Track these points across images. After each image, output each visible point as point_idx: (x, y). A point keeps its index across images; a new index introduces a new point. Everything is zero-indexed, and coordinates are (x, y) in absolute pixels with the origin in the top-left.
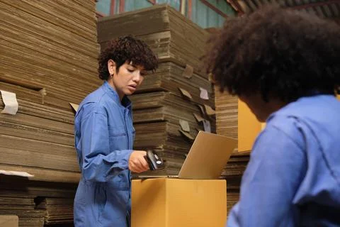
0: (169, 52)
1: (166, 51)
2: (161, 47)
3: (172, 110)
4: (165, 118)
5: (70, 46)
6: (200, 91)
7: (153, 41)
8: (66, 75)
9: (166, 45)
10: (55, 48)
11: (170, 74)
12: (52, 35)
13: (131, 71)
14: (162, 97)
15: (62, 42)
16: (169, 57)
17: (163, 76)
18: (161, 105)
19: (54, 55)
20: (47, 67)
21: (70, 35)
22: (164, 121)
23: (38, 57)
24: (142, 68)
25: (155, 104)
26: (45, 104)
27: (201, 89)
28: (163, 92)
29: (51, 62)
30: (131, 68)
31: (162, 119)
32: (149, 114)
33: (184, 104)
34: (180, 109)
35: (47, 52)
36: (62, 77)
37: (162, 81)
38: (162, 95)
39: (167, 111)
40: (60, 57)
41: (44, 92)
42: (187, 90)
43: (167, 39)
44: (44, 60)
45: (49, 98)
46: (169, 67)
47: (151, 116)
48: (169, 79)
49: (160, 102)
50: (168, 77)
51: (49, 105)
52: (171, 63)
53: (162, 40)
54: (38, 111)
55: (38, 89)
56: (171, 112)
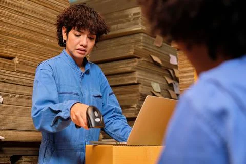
0: (140, 24)
1: (138, 24)
2: (133, 20)
3: (143, 73)
4: (138, 81)
5: (43, 19)
6: (170, 57)
7: (127, 16)
8: (40, 45)
9: (138, 18)
10: (28, 20)
11: (142, 44)
12: (25, 9)
13: (78, 36)
14: (135, 63)
15: (35, 16)
16: (140, 28)
17: (137, 46)
18: (134, 70)
19: (26, 26)
20: (19, 38)
21: (43, 9)
22: (138, 84)
23: (11, 29)
24: (87, 32)
25: (129, 69)
26: (18, 71)
27: (171, 56)
28: (136, 59)
29: (23, 33)
30: (78, 33)
31: (136, 82)
32: (124, 78)
33: (156, 69)
34: (152, 73)
35: (20, 25)
36: (35, 46)
37: (135, 50)
38: (135, 62)
39: (140, 75)
40: (33, 29)
41: (16, 60)
42: (158, 56)
43: (138, 14)
44: (16, 31)
45: (20, 65)
46: (141, 37)
47: (126, 80)
48: (141, 47)
49: (133, 67)
50: (140, 46)
51: (22, 72)
52: (142, 34)
53: (135, 14)
54: (10, 78)
55: (11, 58)
56: (143, 76)
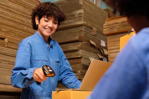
0: (82, 20)
1: (81, 20)
2: (78, 18)
3: (84, 51)
4: (81, 56)
5: (23, 15)
6: (101, 42)
7: (74, 15)
8: (21, 31)
9: (81, 16)
10: (14, 15)
11: (83, 33)
12: (12, 8)
13: (47, 21)
14: (80, 45)
15: (18, 13)
16: (82, 23)
17: (80, 34)
18: (78, 49)
19: (13, 19)
20: (8, 26)
21: (23, 8)
22: (81, 58)
23: (3, 20)
25: (75, 48)
26: (7, 47)
27: (101, 41)
28: (80, 42)
29: (11, 23)
30: (47, 19)
31: (80, 56)
32: (72, 54)
33: (92, 49)
34: (90, 51)
35: (8, 18)
36: (18, 32)
37: (79, 36)
38: (79, 44)
39: (82, 52)
40: (17, 21)
41: (6, 40)
42: (93, 41)
43: (81, 14)
44: (6, 22)
45: (9, 44)
46: (83, 28)
47: (74, 55)
48: (83, 35)
49: (78, 47)
50: (82, 34)
51: (9, 48)
52: (84, 27)
53: (79, 14)
54: (3, 51)
55: (3, 39)
56: (84, 53)
